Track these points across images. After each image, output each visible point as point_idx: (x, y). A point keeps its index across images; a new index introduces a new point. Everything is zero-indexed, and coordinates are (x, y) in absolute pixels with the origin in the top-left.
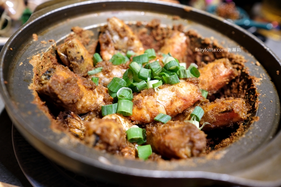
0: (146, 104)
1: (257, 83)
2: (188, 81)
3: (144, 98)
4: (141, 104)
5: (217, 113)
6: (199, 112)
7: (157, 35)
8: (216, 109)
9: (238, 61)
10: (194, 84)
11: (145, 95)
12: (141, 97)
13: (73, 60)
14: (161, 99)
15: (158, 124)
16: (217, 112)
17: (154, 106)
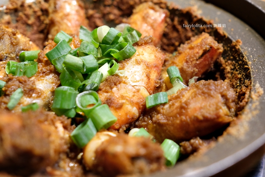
0: (123, 97)
2: (142, 45)
3: (112, 92)
4: (116, 101)
5: (194, 62)
8: (190, 59)
10: (149, 45)
11: (111, 88)
12: (105, 94)
14: (136, 80)
15: (158, 108)
16: (193, 60)
17: (134, 92)
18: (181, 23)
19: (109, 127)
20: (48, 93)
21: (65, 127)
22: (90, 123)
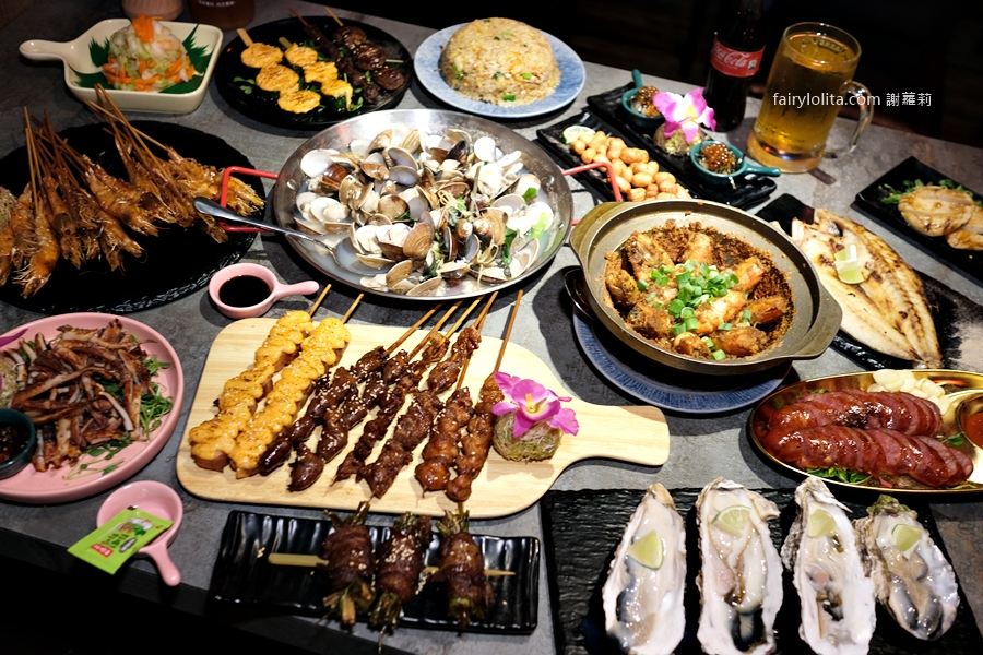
0: (707, 318)
1: (788, 279)
4: (703, 319)
5: (764, 313)
6: (748, 314)
7: (674, 236)
9: (766, 256)
11: (704, 311)
12: (699, 312)
13: (628, 291)
15: (722, 332)
17: (715, 318)
18: (776, 280)
19: (693, 331)
20: (669, 299)
21: (671, 322)
22: (684, 325)
